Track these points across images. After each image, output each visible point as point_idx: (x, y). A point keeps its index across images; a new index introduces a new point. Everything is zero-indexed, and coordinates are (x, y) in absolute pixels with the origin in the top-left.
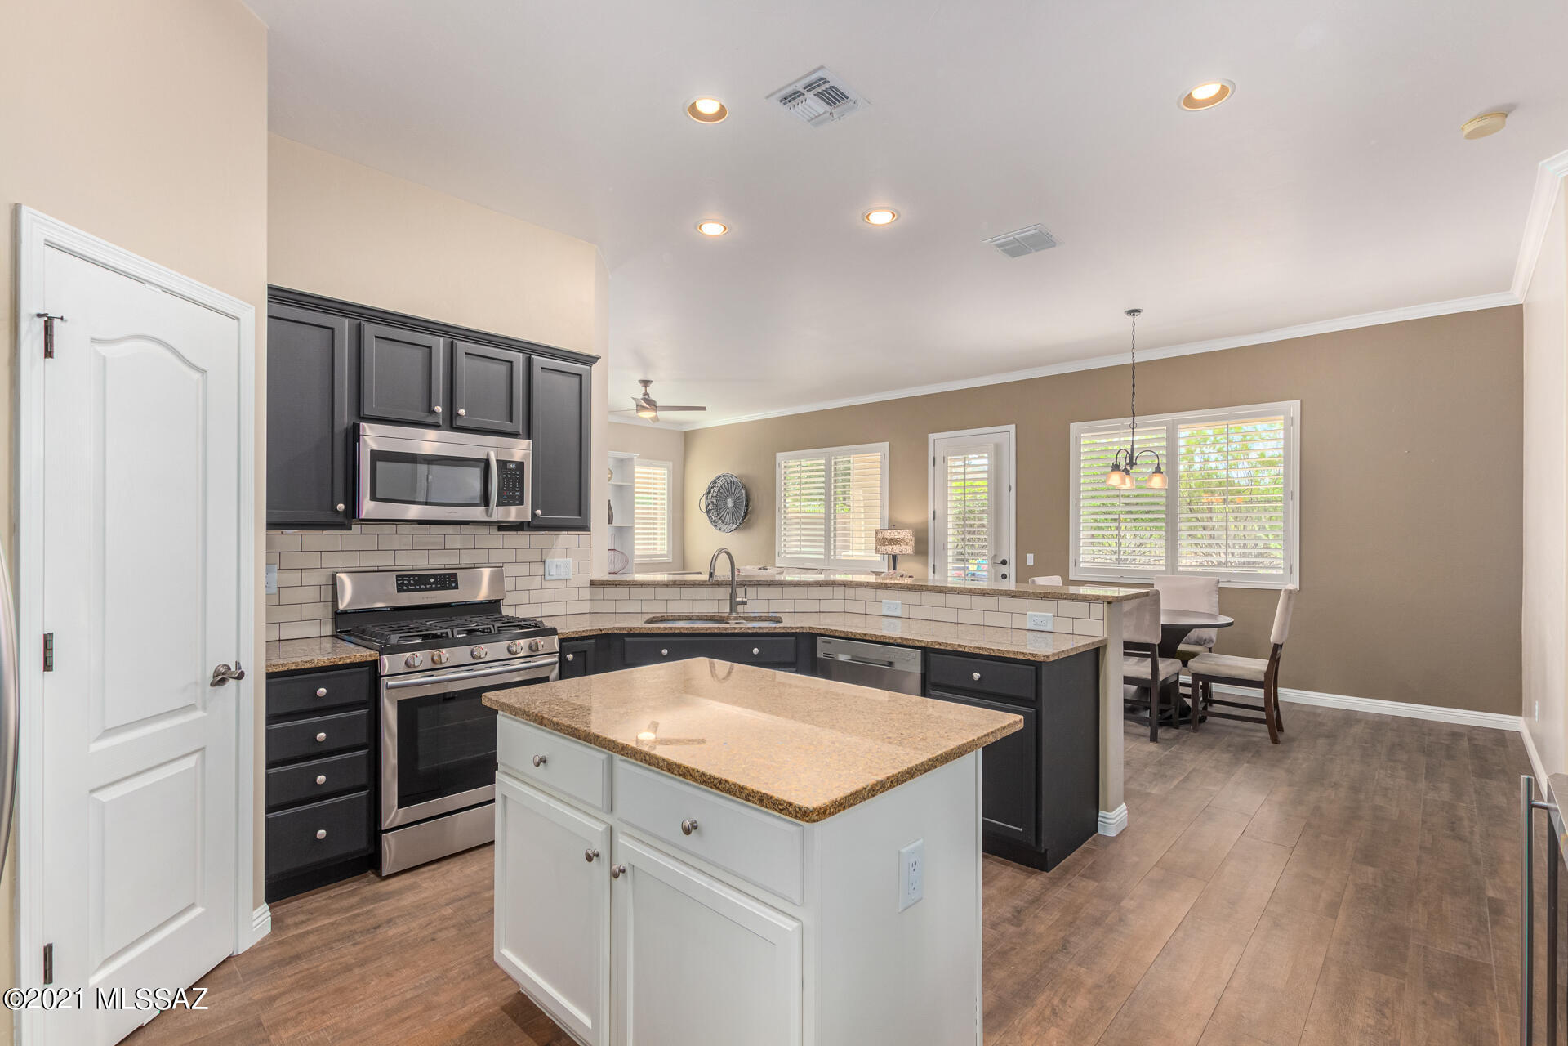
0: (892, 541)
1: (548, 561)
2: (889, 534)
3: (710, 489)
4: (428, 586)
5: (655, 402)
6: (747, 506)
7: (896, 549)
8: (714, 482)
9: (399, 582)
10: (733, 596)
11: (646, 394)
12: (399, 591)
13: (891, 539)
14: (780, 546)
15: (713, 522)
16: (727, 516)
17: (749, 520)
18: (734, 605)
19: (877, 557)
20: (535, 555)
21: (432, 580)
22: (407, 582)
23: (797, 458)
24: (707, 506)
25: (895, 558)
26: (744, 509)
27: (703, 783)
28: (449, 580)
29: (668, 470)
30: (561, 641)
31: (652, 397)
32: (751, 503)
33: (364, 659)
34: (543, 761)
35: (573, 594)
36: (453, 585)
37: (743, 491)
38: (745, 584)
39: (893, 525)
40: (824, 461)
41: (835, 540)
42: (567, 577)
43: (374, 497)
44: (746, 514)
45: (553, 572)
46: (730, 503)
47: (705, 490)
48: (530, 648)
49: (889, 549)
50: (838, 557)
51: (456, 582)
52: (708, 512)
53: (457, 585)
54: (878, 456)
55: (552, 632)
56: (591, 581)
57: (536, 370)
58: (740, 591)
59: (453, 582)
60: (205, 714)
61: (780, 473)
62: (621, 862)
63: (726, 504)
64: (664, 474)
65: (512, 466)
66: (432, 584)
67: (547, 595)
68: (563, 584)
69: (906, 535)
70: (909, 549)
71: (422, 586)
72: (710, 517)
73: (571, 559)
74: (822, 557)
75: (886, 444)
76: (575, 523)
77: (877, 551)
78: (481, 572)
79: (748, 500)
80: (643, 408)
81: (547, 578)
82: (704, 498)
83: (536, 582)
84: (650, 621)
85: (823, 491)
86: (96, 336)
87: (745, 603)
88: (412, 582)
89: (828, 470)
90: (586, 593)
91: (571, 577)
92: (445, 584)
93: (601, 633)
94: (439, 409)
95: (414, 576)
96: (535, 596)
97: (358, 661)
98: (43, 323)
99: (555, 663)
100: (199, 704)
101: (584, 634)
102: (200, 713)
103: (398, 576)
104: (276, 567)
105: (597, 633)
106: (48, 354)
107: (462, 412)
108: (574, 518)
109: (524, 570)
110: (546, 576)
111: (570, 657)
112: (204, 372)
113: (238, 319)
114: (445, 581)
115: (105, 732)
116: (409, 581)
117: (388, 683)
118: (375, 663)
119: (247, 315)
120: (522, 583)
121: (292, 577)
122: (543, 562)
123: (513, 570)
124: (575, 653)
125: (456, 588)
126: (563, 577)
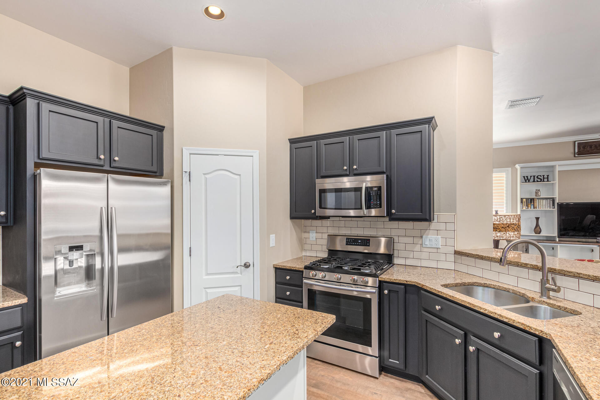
1: (424, 237)
4: (358, 244)
9: (347, 241)
10: (543, 282)
12: (347, 244)
18: (543, 289)
20: (417, 233)
21: (359, 241)
22: (351, 241)
28: (366, 242)
30: (381, 282)
33: (299, 269)
35: (443, 257)
36: (368, 244)
42: (437, 247)
43: (320, 208)
45: (427, 243)
51: (369, 243)
53: (369, 244)
56: (455, 251)
59: (368, 243)
60: (241, 275)
65: (375, 189)
66: (359, 243)
67: (424, 255)
68: (435, 250)
71: (355, 243)
73: (440, 237)
76: (419, 217)
78: (381, 239)
81: (424, 246)
83: (418, 248)
86: (204, 173)
88: (352, 241)
90: (452, 258)
91: (440, 247)
92: (365, 243)
93: (406, 283)
94: (345, 168)
95: (353, 239)
96: (416, 255)
97: (297, 269)
98: (188, 173)
99: (374, 293)
100: (239, 272)
101: (394, 281)
102: (240, 275)
103: (347, 238)
104: (315, 231)
105: (403, 282)
106: (190, 181)
107: (355, 167)
108: (418, 214)
109: (410, 240)
110: (423, 245)
111: (386, 292)
112: (240, 175)
113: (252, 156)
114: (363, 242)
115: (208, 274)
116: (351, 240)
117: (305, 281)
118: (302, 272)
119: (256, 154)
120: (409, 247)
121: (319, 235)
122: (422, 237)
123: (402, 240)
124: (389, 290)
125: (369, 246)
126: (435, 246)
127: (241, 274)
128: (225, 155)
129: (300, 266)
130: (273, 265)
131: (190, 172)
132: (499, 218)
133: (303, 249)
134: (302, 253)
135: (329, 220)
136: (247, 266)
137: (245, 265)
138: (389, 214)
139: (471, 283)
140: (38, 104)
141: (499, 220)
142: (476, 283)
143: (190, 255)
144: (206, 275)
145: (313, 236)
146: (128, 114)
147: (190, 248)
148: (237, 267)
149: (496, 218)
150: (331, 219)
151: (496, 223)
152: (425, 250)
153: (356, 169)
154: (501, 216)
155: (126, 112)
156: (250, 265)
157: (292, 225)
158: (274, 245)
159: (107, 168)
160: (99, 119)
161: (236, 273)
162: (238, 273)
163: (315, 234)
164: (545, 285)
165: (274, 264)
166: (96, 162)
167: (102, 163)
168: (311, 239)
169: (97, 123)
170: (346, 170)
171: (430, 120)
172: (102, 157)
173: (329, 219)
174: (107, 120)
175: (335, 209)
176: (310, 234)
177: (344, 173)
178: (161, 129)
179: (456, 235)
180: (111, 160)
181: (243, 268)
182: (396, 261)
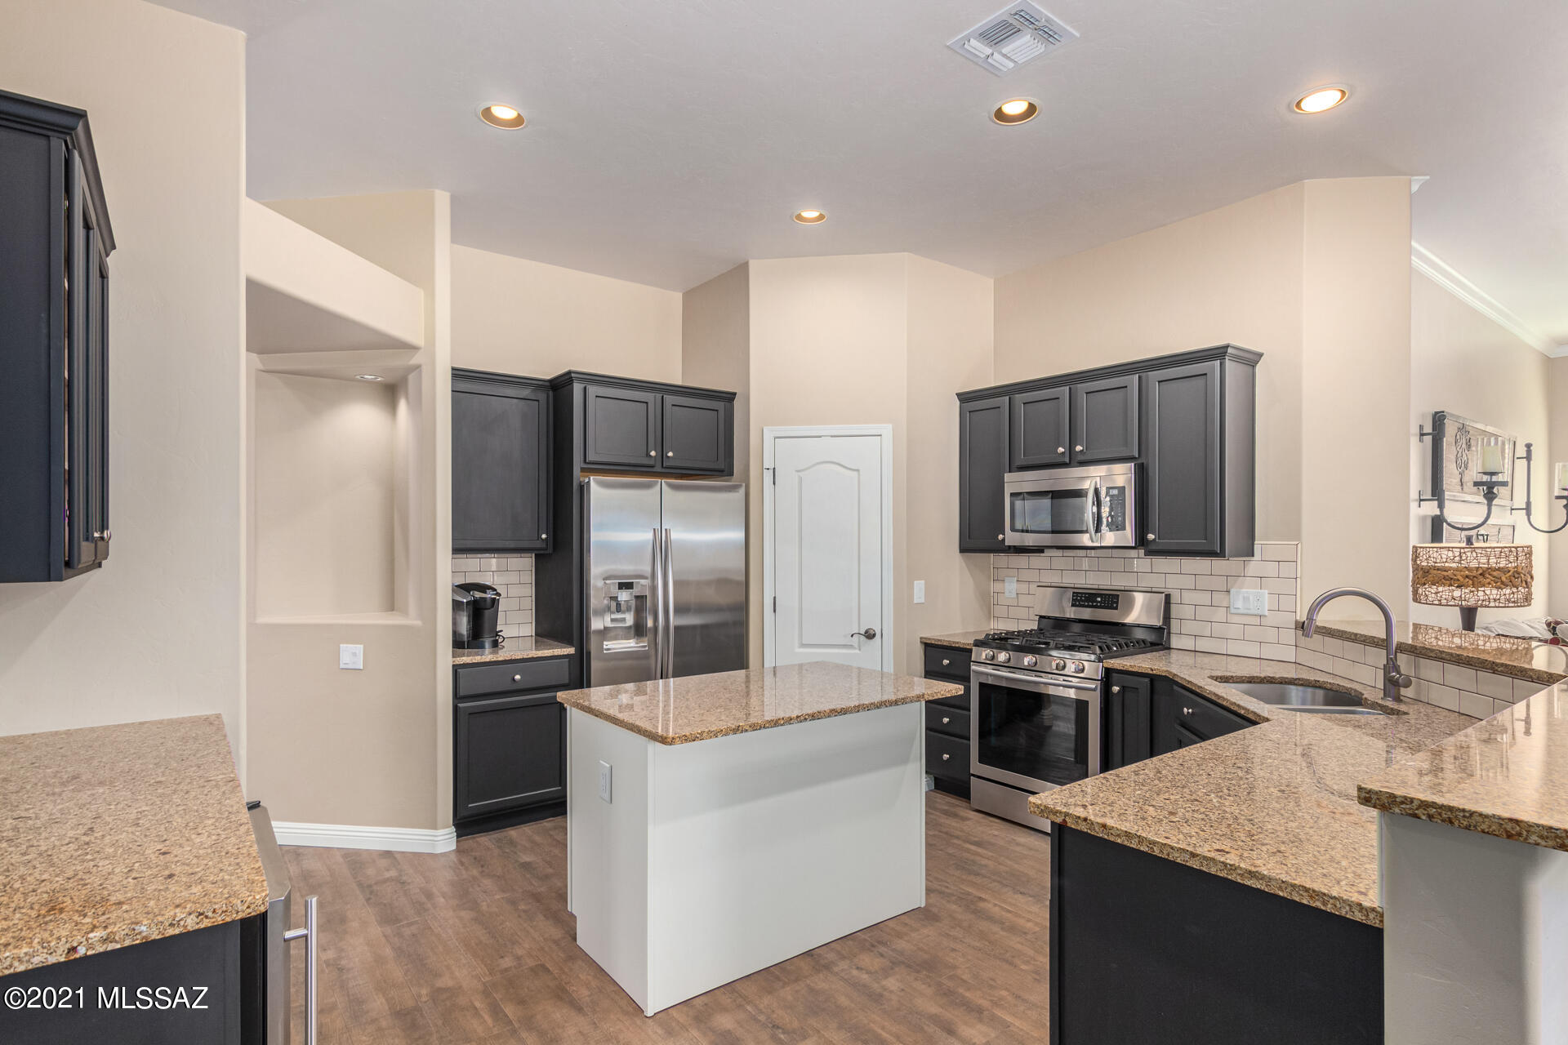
1: (1233, 591)
4: (1093, 604)
9: (1074, 598)
10: (1391, 666)
12: (1073, 606)
20: (1219, 583)
21: (1099, 599)
28: (1112, 601)
33: (965, 647)
35: (1271, 635)
36: (1115, 605)
42: (1260, 613)
43: (1013, 529)
45: (1239, 604)
51: (1117, 603)
53: (1117, 606)
56: (1296, 622)
59: (1114, 603)
60: (859, 652)
66: (1096, 602)
67: (1234, 631)
68: (1256, 621)
71: (1090, 604)
73: (1266, 591)
76: (1201, 548)
78: (1134, 596)
81: (1233, 611)
83: (1220, 615)
86: (797, 469)
88: (1084, 599)
90: (1290, 636)
91: (1266, 613)
92: (1108, 603)
93: (1151, 672)
94: (1061, 450)
95: (1086, 594)
96: (1218, 629)
97: (961, 646)
98: (772, 471)
99: (1094, 690)
100: (856, 645)
101: (1130, 669)
102: (857, 651)
103: (1074, 593)
104: (1016, 579)
105: (1146, 671)
106: (774, 484)
107: (1079, 448)
108: (1198, 542)
109: (1205, 598)
110: (1231, 608)
111: (1116, 689)
112: (858, 470)
113: (880, 435)
114: (1108, 601)
115: (803, 645)
116: (1081, 597)
117: (973, 667)
118: (970, 651)
119: (887, 430)
120: (1203, 613)
121: (1024, 587)
122: (1228, 591)
123: (1188, 597)
124: (1123, 687)
125: (1116, 608)
126: (1256, 612)
127: (860, 650)
128: (832, 436)
129: (967, 641)
130: (921, 638)
131: (774, 469)
132: (1458, 554)
133: (990, 615)
134: (989, 624)
135: (1042, 554)
136: (870, 635)
137: (866, 632)
138: (1141, 541)
139: (1287, 678)
140: (585, 388)
141: (1457, 559)
142: (1299, 679)
143: (775, 611)
144: (800, 647)
145: (1011, 587)
146: (679, 382)
147: (775, 598)
148: (852, 636)
149: (1450, 554)
150: (1048, 553)
151: (1451, 565)
152: (1236, 619)
153: (1082, 451)
154: (1462, 551)
155: (678, 380)
156: (874, 635)
157: (964, 564)
158: (923, 600)
159: (658, 469)
160: (648, 396)
161: (851, 647)
162: (855, 648)
163: (1015, 584)
164: (1389, 673)
165: (921, 636)
166: (646, 461)
167: (652, 462)
168: (1007, 594)
169: (647, 403)
170: (1063, 453)
171: (1221, 351)
172: (653, 453)
173: (1043, 552)
174: (659, 396)
175: (1053, 532)
176: (1006, 584)
177: (1060, 460)
178: (730, 397)
179: (1301, 589)
180: (662, 455)
181: (863, 638)
182: (1175, 642)
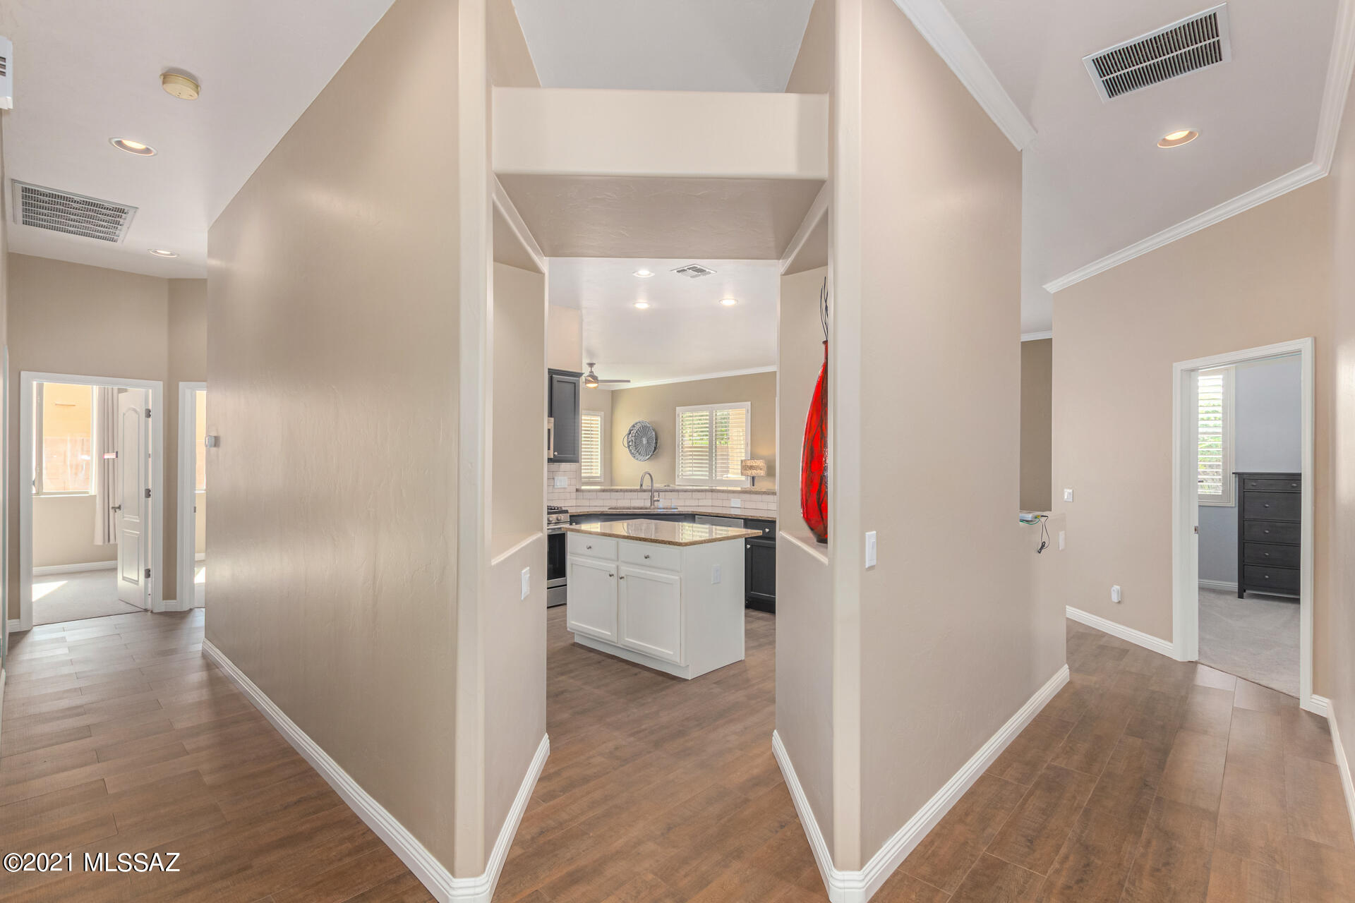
0: (751, 468)
1: (556, 478)
2: (749, 463)
3: (630, 431)
5: (597, 377)
6: (656, 443)
7: (754, 472)
8: (634, 426)
10: (652, 497)
11: (591, 372)
13: (751, 466)
14: (679, 471)
15: (632, 454)
16: (642, 450)
17: (657, 453)
18: (652, 501)
19: (743, 478)
23: (692, 411)
24: (628, 443)
25: (753, 478)
26: (654, 445)
27: (652, 542)
29: (601, 418)
30: (570, 516)
31: (595, 374)
32: (659, 441)
34: (590, 547)
35: (570, 495)
37: (654, 433)
38: (659, 491)
39: (753, 457)
40: (708, 414)
41: (716, 467)
44: (655, 448)
45: (558, 484)
46: (644, 441)
47: (627, 432)
48: (557, 519)
49: (749, 472)
50: (718, 478)
52: (629, 447)
54: (743, 411)
55: (566, 512)
56: (576, 489)
57: (555, 383)
58: (656, 494)
61: (678, 420)
62: (622, 575)
63: (641, 441)
64: (598, 420)
69: (760, 463)
70: (762, 473)
72: (630, 451)
73: (567, 478)
74: (707, 478)
75: (749, 403)
76: (574, 458)
77: (742, 474)
79: (656, 439)
80: (590, 382)
81: (555, 487)
82: (626, 437)
84: (610, 509)
85: (707, 433)
87: (658, 501)
89: (711, 420)
90: (574, 495)
91: (567, 487)
